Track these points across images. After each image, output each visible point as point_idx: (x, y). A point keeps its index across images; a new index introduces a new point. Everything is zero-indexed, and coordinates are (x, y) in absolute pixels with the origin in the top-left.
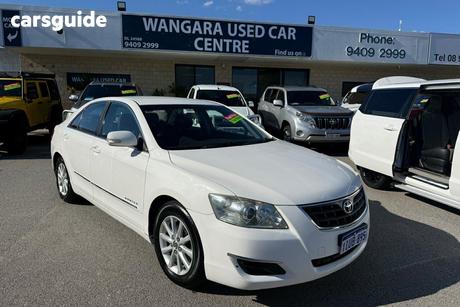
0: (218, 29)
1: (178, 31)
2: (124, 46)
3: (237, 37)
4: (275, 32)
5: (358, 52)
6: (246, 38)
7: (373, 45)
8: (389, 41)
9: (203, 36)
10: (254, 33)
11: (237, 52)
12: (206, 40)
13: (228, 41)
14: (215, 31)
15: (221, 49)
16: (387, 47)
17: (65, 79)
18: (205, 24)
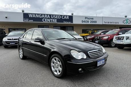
0: (49, 17)
1: (38, 17)
2: (24, 21)
3: (53, 18)
4: (63, 17)
5: (85, 22)
6: (56, 19)
7: (88, 20)
8: (92, 19)
9: (45, 18)
10: (58, 17)
11: (54, 22)
12: (46, 19)
13: (51, 19)
14: (48, 17)
15: (49, 21)
16: (92, 20)
17: (8, 30)
18: (45, 15)
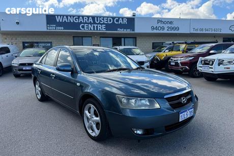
0: (91, 20)
1: (72, 21)
2: (47, 29)
3: (99, 23)
4: (117, 21)
5: (157, 28)
6: (104, 24)
7: (164, 25)
8: (171, 23)
9: (84, 23)
10: (107, 21)
11: (100, 30)
12: (85, 25)
13: (95, 25)
14: (89, 21)
15: (92, 29)
16: (170, 26)
17: (22, 44)
18: (84, 18)
